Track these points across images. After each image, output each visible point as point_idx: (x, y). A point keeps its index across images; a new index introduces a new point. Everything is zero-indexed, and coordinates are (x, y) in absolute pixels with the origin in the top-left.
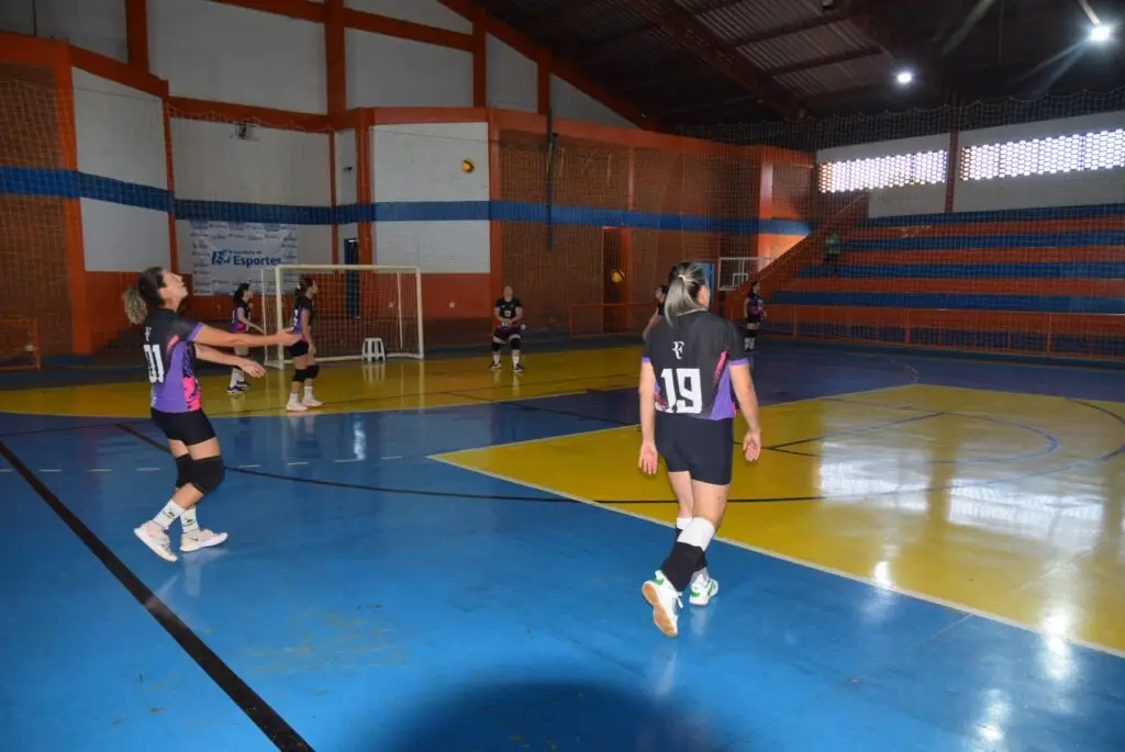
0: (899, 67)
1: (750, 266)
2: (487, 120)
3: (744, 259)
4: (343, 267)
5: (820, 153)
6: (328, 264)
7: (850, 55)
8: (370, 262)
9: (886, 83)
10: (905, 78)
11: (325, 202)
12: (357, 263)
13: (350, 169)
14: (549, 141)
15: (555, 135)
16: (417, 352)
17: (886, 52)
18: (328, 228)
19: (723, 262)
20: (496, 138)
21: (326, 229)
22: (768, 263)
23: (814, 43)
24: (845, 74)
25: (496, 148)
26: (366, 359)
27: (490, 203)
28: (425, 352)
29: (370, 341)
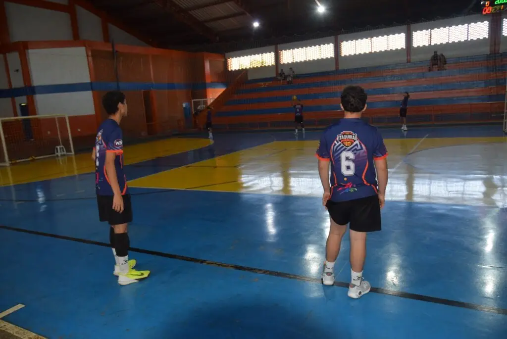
0: (254, 20)
1: (205, 102)
2: (85, 46)
3: (203, 99)
4: (20, 117)
5: (227, 54)
6: (12, 117)
7: (234, 15)
8: (35, 114)
9: (250, 27)
10: (256, 25)
11: (6, 87)
12: (28, 115)
13: (17, 71)
14: (114, 55)
15: (117, 51)
16: (71, 152)
17: (248, 14)
18: (9, 99)
19: (194, 102)
20: (90, 54)
21: (8, 100)
22: (212, 101)
23: (220, 10)
24: (233, 22)
25: (90, 59)
26: (58, 156)
27: (91, 83)
28: (75, 151)
29: (58, 147)
